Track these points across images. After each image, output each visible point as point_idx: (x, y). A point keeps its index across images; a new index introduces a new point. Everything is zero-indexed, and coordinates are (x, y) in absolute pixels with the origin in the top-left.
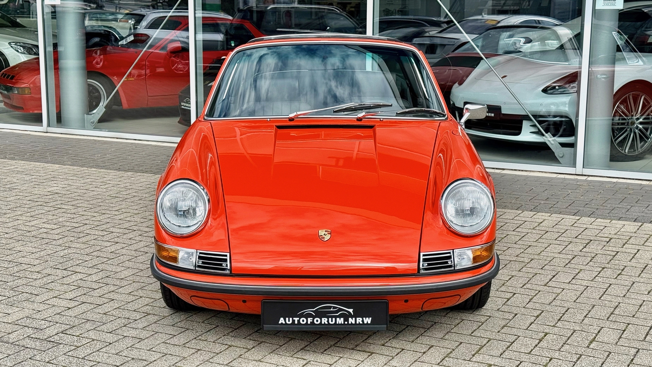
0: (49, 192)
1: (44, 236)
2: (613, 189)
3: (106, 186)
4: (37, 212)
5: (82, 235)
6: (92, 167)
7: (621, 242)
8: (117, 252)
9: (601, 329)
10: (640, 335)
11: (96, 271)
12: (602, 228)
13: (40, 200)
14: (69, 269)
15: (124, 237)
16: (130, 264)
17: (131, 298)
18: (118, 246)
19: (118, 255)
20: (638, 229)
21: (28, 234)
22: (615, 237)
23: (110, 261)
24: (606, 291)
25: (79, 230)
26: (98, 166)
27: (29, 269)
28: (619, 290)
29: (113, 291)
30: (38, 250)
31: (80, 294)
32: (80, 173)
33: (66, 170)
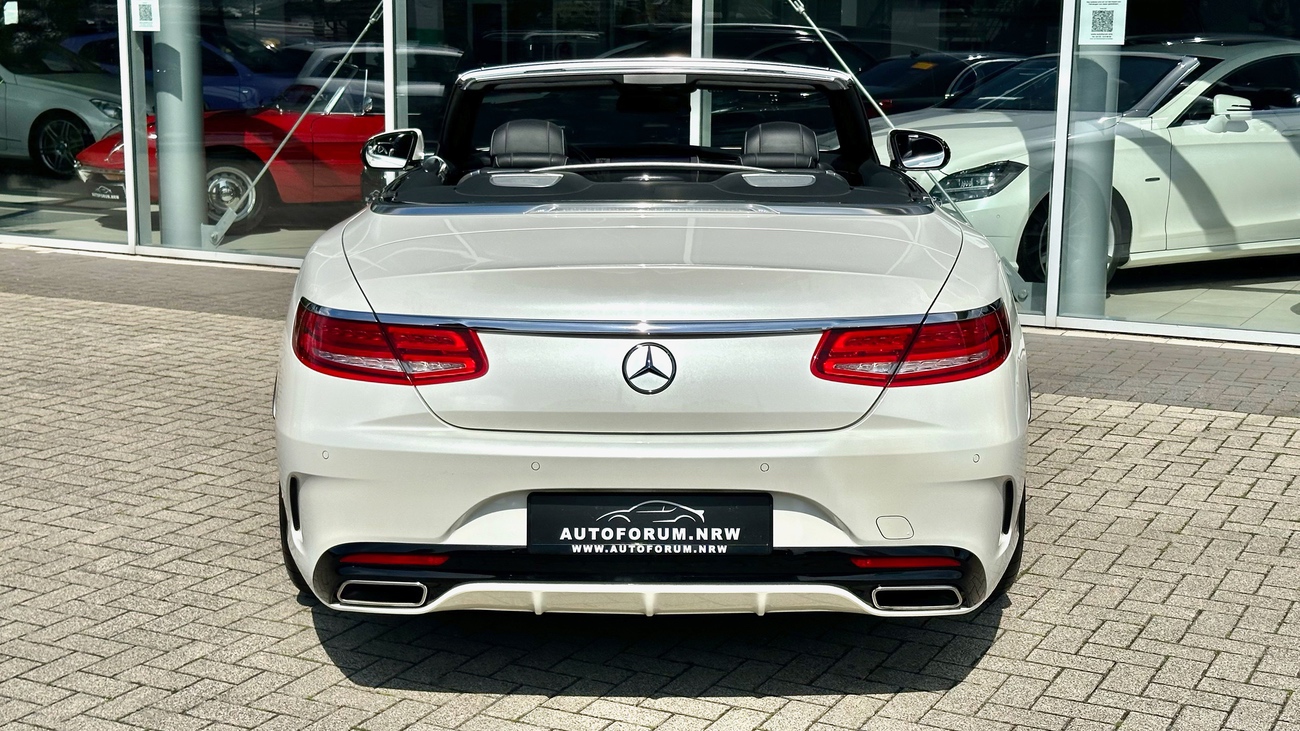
0: (144, 351)
1: (142, 418)
6: (216, 312)
13: (131, 363)
14: (185, 468)
20: (1132, 413)
21: (114, 416)
22: (1093, 424)
26: (227, 311)
27: (120, 469)
31: (206, 505)
32: (196, 321)
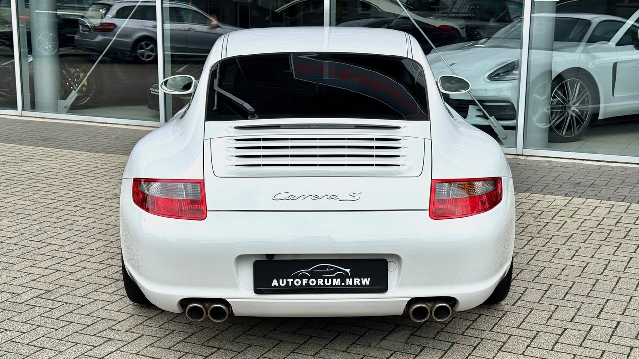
0: (24, 171)
1: (20, 211)
2: (549, 167)
3: (78, 166)
4: (13, 190)
5: (56, 210)
6: (64, 148)
7: (552, 215)
8: (89, 225)
9: (526, 290)
10: (561, 294)
11: (69, 242)
12: (535, 202)
13: (16, 178)
14: (43, 241)
15: (96, 212)
16: (101, 237)
17: (102, 266)
18: (90, 221)
19: (90, 228)
20: (568, 203)
22: (547, 210)
23: (82, 234)
24: (534, 257)
25: (52, 206)
26: (71, 148)
28: (545, 256)
29: (85, 261)
30: (14, 224)
31: (54, 263)
32: (53, 154)
33: (41, 151)
